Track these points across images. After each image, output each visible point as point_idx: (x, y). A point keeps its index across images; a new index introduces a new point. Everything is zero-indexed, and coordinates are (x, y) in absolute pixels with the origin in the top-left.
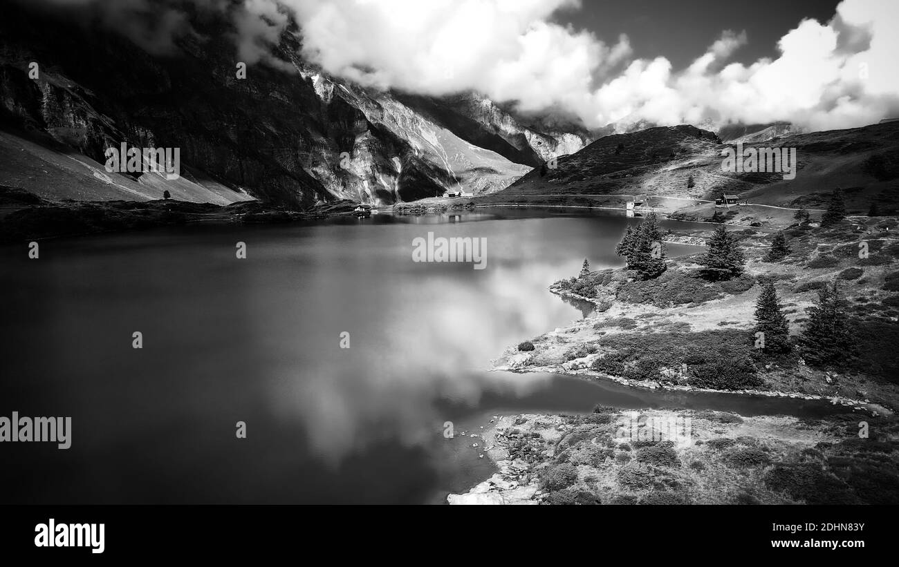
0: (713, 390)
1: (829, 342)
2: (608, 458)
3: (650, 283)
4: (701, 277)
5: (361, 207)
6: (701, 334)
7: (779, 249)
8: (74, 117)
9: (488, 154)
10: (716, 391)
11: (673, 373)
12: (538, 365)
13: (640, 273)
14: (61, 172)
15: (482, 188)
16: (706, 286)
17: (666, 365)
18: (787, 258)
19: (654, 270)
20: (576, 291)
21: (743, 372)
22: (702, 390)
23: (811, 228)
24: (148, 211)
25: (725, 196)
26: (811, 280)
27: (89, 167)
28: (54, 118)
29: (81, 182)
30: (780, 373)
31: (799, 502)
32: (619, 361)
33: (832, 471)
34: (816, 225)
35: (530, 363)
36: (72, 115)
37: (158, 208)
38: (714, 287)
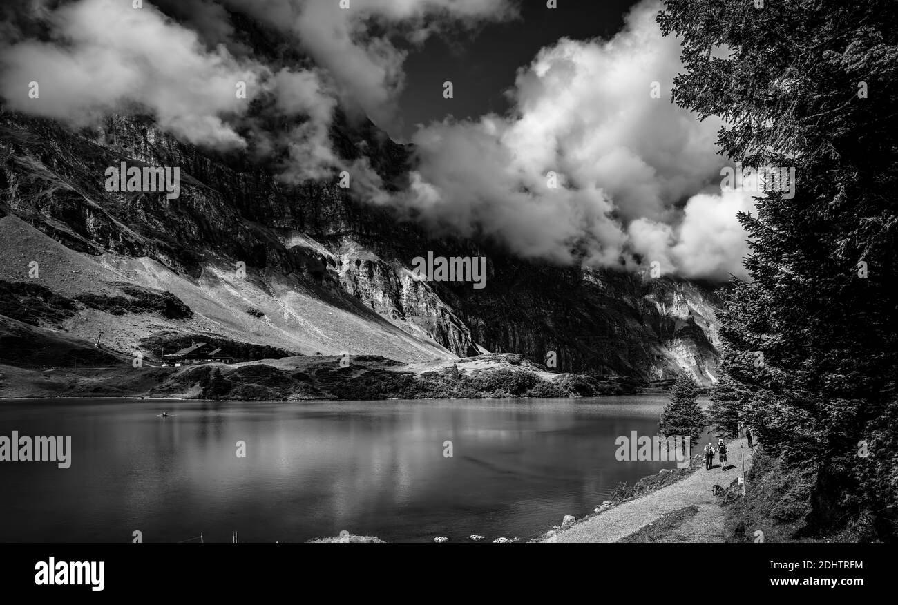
8: (427, 306)
28: (411, 307)
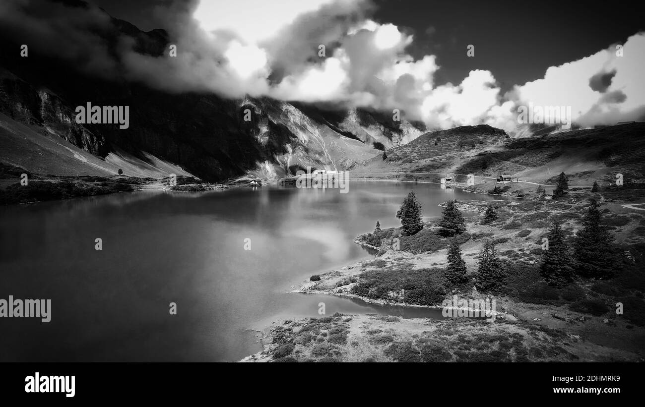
0: (418, 306)
1: (488, 276)
2: (312, 341)
3: (411, 237)
4: (439, 234)
5: (255, 181)
6: (418, 271)
7: (489, 216)
9: (354, 142)
10: (420, 306)
11: (396, 295)
12: (319, 289)
13: (405, 231)
14: (51, 153)
15: (349, 166)
16: (442, 240)
17: (392, 290)
18: (494, 223)
19: (413, 230)
20: (369, 242)
21: (437, 294)
22: (411, 305)
23: (546, 200)
24: (106, 183)
25: (502, 176)
26: (501, 238)
27: (71, 150)
28: (49, 116)
29: (65, 161)
30: (460, 295)
31: (395, 361)
32: (366, 287)
33: (416, 345)
34: (549, 198)
35: (315, 288)
36: (61, 115)
37: (113, 181)
38: (445, 241)
